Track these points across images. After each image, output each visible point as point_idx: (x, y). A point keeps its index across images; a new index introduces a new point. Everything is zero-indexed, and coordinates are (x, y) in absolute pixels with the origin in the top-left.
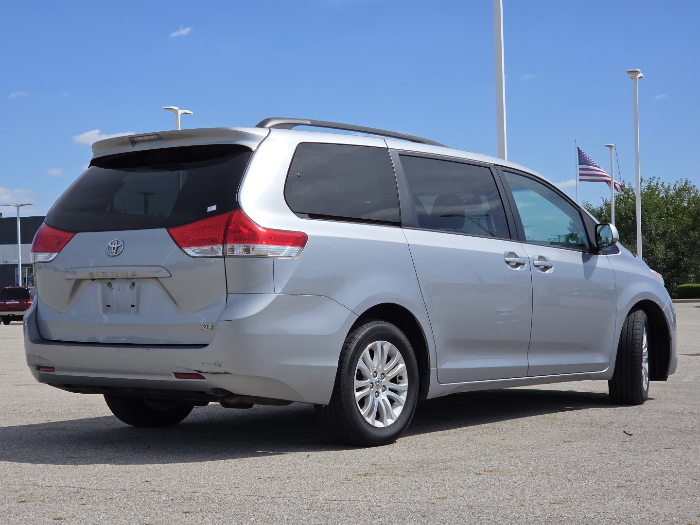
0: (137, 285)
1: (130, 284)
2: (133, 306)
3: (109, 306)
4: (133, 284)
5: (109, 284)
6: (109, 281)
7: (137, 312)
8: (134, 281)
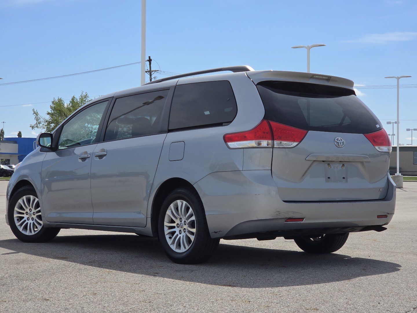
0: (345, 165)
1: (342, 165)
2: (344, 178)
3: (329, 178)
4: (343, 165)
5: (329, 164)
6: (329, 162)
7: (347, 181)
8: (344, 163)
